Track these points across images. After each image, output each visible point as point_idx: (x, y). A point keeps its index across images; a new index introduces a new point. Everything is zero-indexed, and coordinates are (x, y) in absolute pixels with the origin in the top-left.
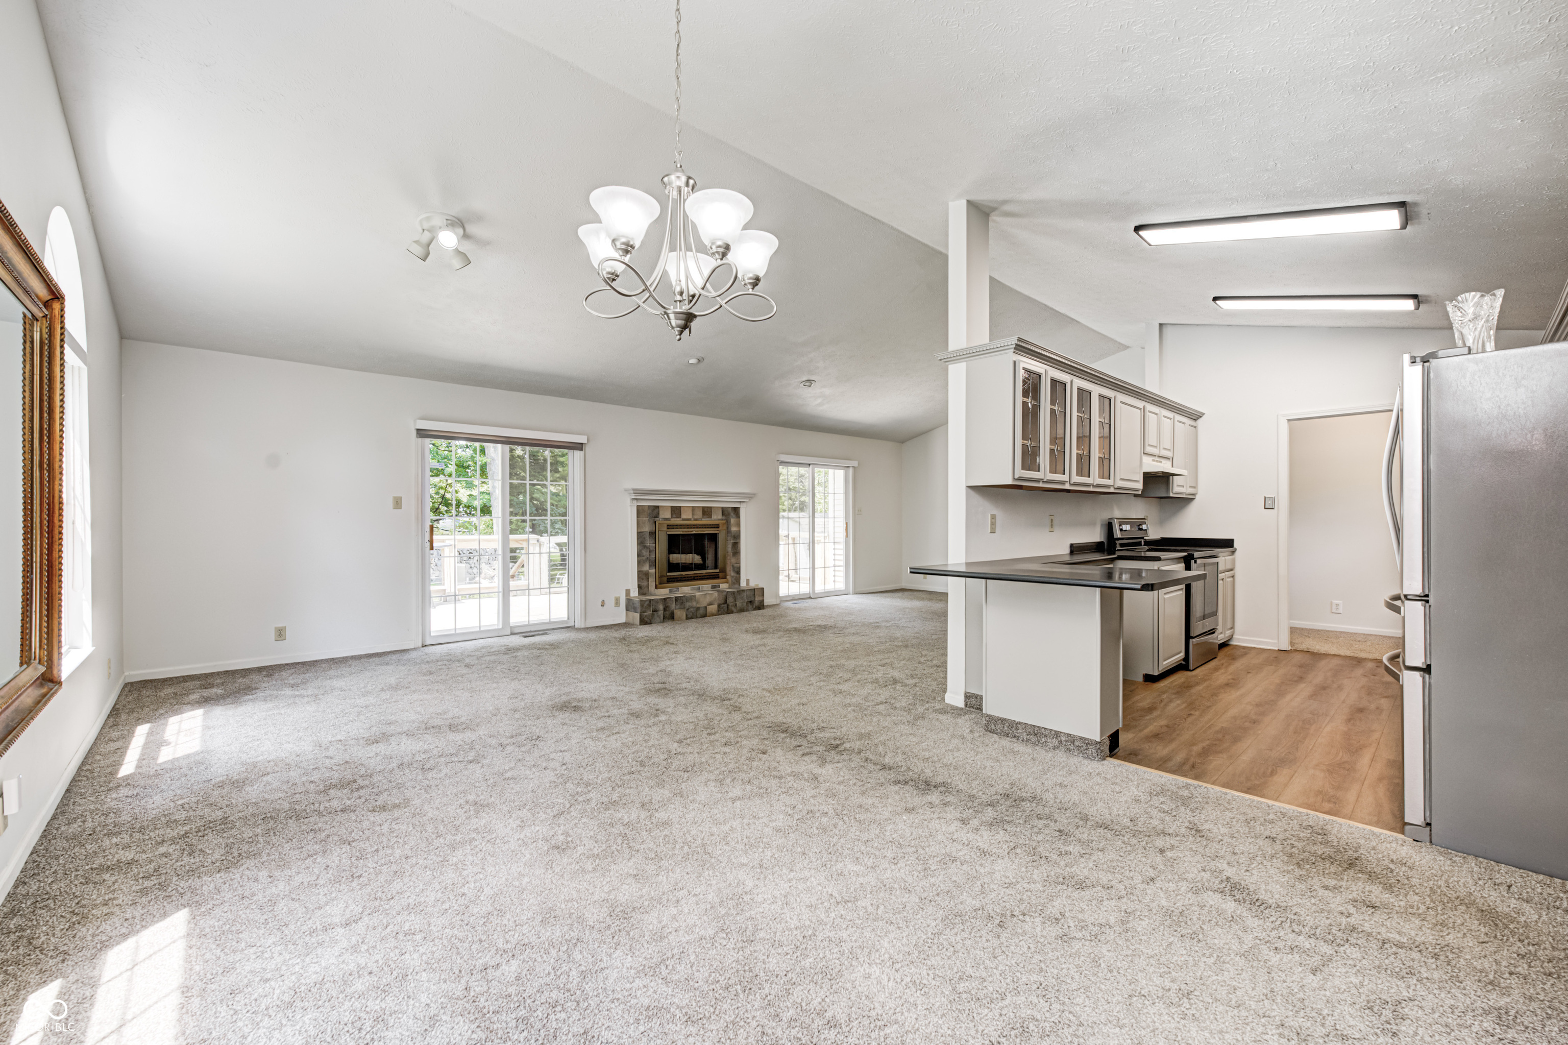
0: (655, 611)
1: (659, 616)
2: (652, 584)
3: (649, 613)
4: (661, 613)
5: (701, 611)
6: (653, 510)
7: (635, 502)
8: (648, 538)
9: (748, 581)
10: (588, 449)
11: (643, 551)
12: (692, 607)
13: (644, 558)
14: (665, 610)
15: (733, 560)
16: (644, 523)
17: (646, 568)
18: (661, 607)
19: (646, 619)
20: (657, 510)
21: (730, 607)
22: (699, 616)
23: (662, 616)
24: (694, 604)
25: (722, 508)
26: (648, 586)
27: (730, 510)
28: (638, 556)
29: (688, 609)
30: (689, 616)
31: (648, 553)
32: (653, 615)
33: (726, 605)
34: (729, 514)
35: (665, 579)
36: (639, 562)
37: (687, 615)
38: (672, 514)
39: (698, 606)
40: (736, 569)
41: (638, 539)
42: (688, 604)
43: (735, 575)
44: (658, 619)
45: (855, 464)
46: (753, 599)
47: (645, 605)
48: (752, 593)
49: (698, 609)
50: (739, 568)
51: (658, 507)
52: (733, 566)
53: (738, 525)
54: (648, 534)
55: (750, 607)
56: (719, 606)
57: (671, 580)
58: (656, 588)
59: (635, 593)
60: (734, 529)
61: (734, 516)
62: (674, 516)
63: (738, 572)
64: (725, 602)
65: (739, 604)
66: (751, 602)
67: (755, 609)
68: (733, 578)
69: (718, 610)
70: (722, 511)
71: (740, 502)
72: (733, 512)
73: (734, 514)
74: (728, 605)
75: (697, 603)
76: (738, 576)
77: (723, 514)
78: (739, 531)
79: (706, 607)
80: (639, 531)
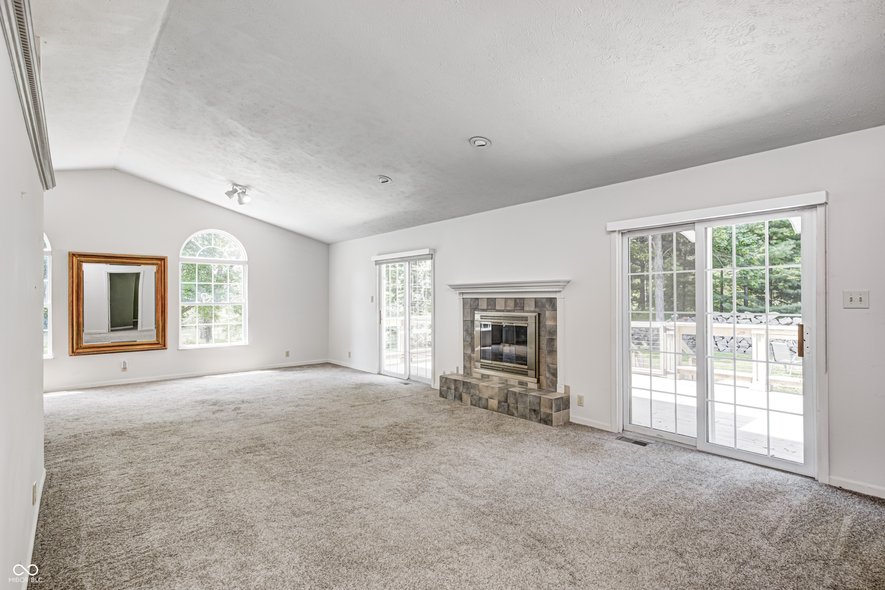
0: (449, 388)
1: (451, 394)
2: (473, 367)
3: (445, 388)
4: (453, 391)
5: (483, 402)
6: (474, 302)
7: (462, 295)
8: (470, 326)
9: (567, 388)
11: (467, 337)
12: (475, 395)
13: (468, 343)
15: (549, 359)
16: (468, 313)
17: (469, 351)
18: (453, 387)
19: (443, 393)
20: (477, 302)
21: (511, 408)
22: (481, 405)
23: (454, 395)
25: (535, 298)
26: (470, 368)
27: (545, 300)
28: (464, 341)
29: (472, 396)
30: (474, 403)
31: (470, 339)
32: (447, 391)
33: (506, 404)
34: (544, 306)
35: (479, 364)
36: (464, 346)
37: (471, 401)
38: (488, 306)
39: (480, 395)
40: (552, 371)
41: (464, 326)
42: (472, 391)
43: (551, 377)
46: (537, 408)
47: (443, 382)
48: (538, 401)
49: (480, 398)
50: (556, 370)
51: (477, 299)
52: (548, 366)
53: (555, 319)
54: (470, 323)
55: (534, 416)
56: (499, 402)
57: (484, 367)
58: (474, 371)
59: (461, 372)
60: (549, 323)
61: (550, 308)
62: (490, 307)
63: (554, 374)
64: (506, 401)
65: (520, 407)
66: (535, 411)
68: (548, 381)
69: (499, 407)
70: (535, 302)
71: (556, 292)
72: (549, 304)
73: (550, 305)
74: (508, 405)
75: (480, 392)
76: (554, 379)
77: (536, 306)
78: (556, 326)
79: (487, 400)
80: (465, 319)
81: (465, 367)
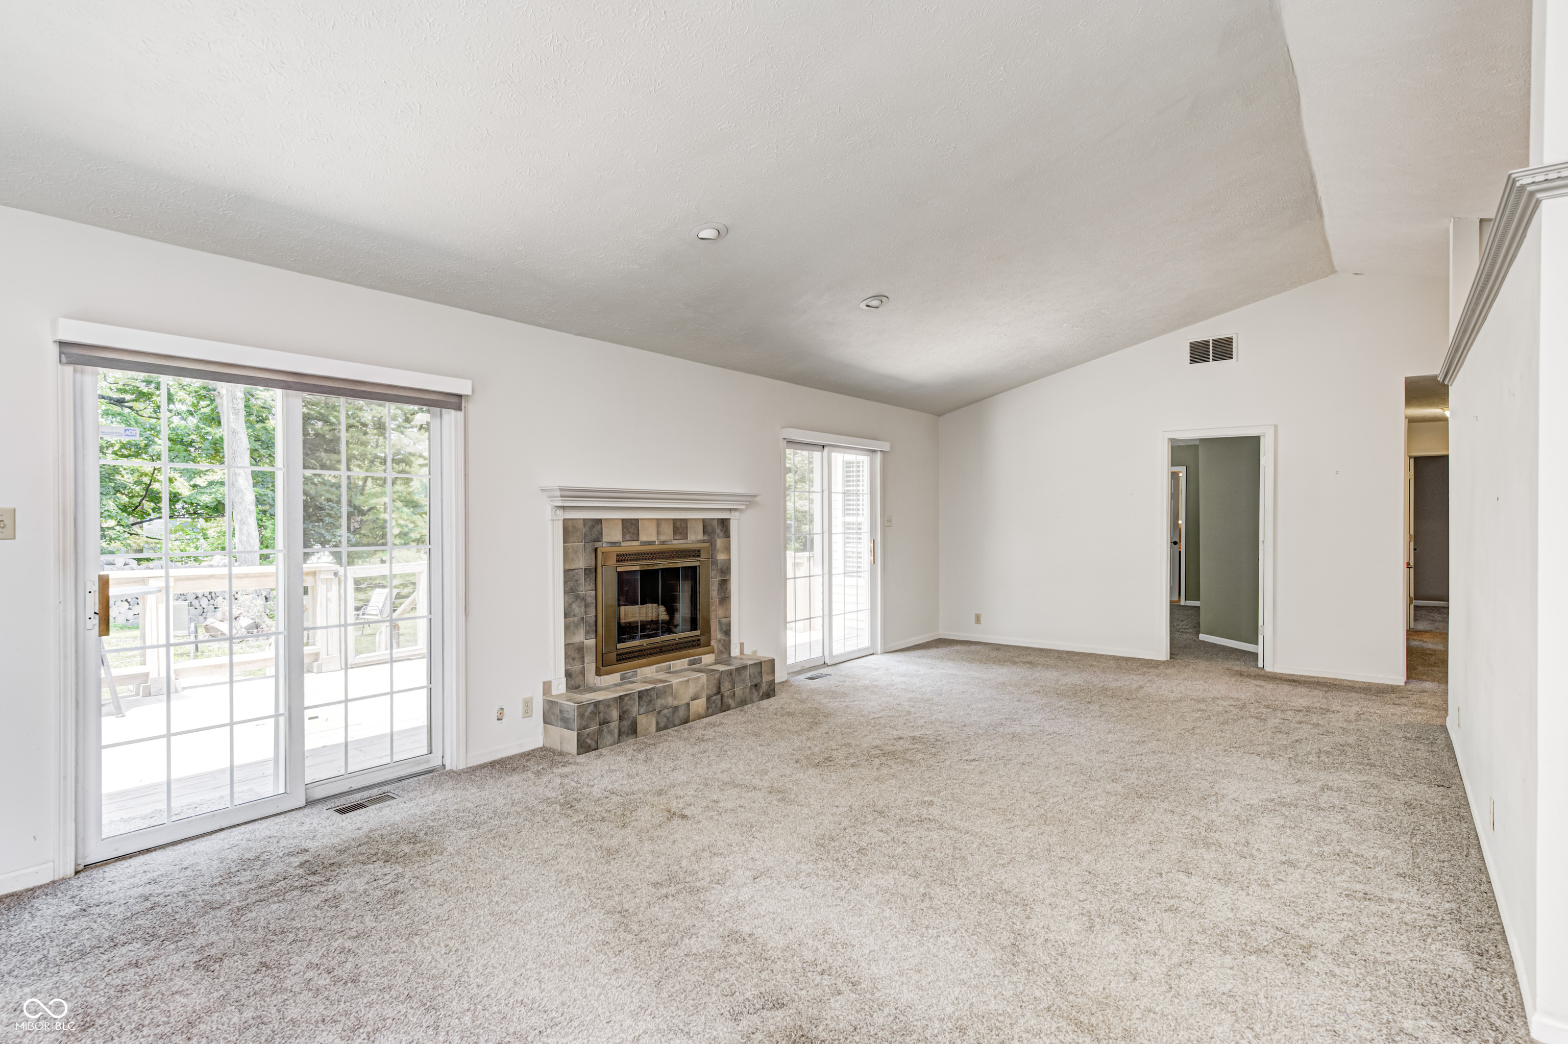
0: (604, 722)
1: (611, 732)
2: (590, 666)
3: (594, 727)
4: (614, 725)
5: (682, 713)
6: (592, 527)
7: (560, 512)
8: (582, 581)
9: (742, 646)
10: (471, 407)
11: (574, 606)
12: (666, 708)
13: (576, 619)
14: (621, 718)
15: (720, 612)
16: (576, 552)
17: (579, 637)
18: (615, 714)
19: (589, 741)
20: (598, 527)
21: (726, 700)
22: (677, 722)
23: (616, 731)
24: (670, 701)
25: (704, 520)
26: (583, 672)
27: (715, 523)
28: (566, 616)
29: (659, 712)
30: (662, 725)
31: (583, 609)
32: (600, 731)
33: (719, 697)
34: (713, 532)
35: (613, 656)
36: (567, 627)
37: (657, 723)
38: (624, 535)
39: (676, 703)
40: (724, 628)
41: (565, 583)
42: (659, 703)
43: (723, 638)
44: (609, 737)
45: (886, 446)
46: (758, 679)
47: (587, 714)
48: (758, 670)
49: (676, 709)
50: (729, 625)
51: (599, 521)
52: (719, 621)
53: (728, 549)
54: (582, 573)
55: (755, 695)
56: (709, 699)
57: (623, 657)
58: (598, 673)
59: (559, 687)
60: (721, 557)
61: (721, 534)
62: (628, 537)
63: (727, 632)
64: (717, 692)
65: (738, 691)
66: (756, 685)
67: (762, 699)
68: (720, 645)
69: (708, 708)
70: (704, 526)
71: (731, 510)
72: (720, 527)
73: (721, 530)
74: (722, 696)
75: (675, 698)
76: (727, 638)
77: (704, 532)
78: (730, 560)
79: (688, 704)
80: (567, 568)
81: (568, 675)
